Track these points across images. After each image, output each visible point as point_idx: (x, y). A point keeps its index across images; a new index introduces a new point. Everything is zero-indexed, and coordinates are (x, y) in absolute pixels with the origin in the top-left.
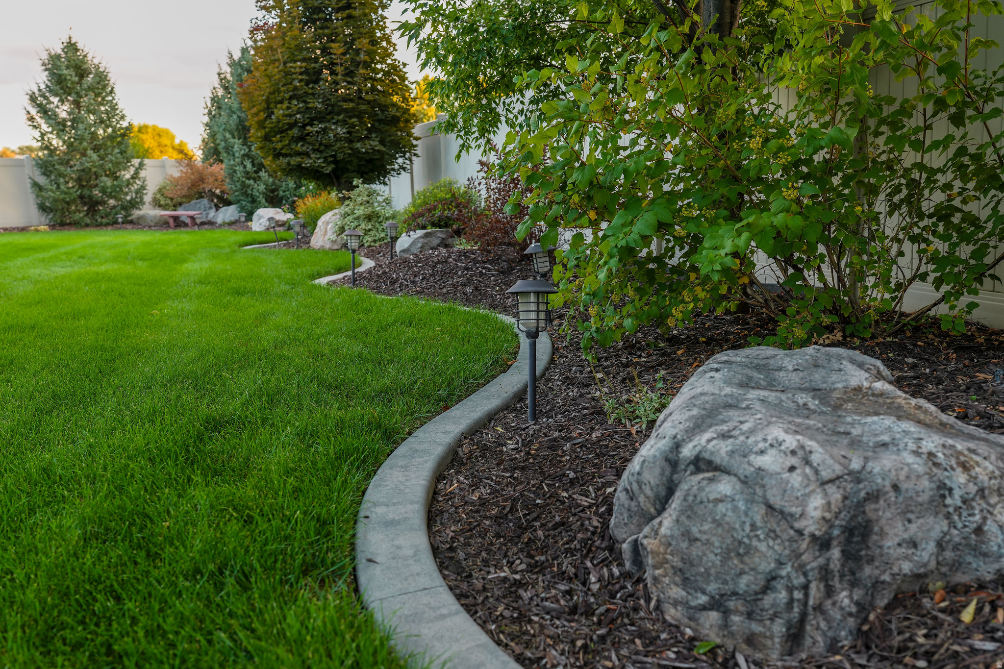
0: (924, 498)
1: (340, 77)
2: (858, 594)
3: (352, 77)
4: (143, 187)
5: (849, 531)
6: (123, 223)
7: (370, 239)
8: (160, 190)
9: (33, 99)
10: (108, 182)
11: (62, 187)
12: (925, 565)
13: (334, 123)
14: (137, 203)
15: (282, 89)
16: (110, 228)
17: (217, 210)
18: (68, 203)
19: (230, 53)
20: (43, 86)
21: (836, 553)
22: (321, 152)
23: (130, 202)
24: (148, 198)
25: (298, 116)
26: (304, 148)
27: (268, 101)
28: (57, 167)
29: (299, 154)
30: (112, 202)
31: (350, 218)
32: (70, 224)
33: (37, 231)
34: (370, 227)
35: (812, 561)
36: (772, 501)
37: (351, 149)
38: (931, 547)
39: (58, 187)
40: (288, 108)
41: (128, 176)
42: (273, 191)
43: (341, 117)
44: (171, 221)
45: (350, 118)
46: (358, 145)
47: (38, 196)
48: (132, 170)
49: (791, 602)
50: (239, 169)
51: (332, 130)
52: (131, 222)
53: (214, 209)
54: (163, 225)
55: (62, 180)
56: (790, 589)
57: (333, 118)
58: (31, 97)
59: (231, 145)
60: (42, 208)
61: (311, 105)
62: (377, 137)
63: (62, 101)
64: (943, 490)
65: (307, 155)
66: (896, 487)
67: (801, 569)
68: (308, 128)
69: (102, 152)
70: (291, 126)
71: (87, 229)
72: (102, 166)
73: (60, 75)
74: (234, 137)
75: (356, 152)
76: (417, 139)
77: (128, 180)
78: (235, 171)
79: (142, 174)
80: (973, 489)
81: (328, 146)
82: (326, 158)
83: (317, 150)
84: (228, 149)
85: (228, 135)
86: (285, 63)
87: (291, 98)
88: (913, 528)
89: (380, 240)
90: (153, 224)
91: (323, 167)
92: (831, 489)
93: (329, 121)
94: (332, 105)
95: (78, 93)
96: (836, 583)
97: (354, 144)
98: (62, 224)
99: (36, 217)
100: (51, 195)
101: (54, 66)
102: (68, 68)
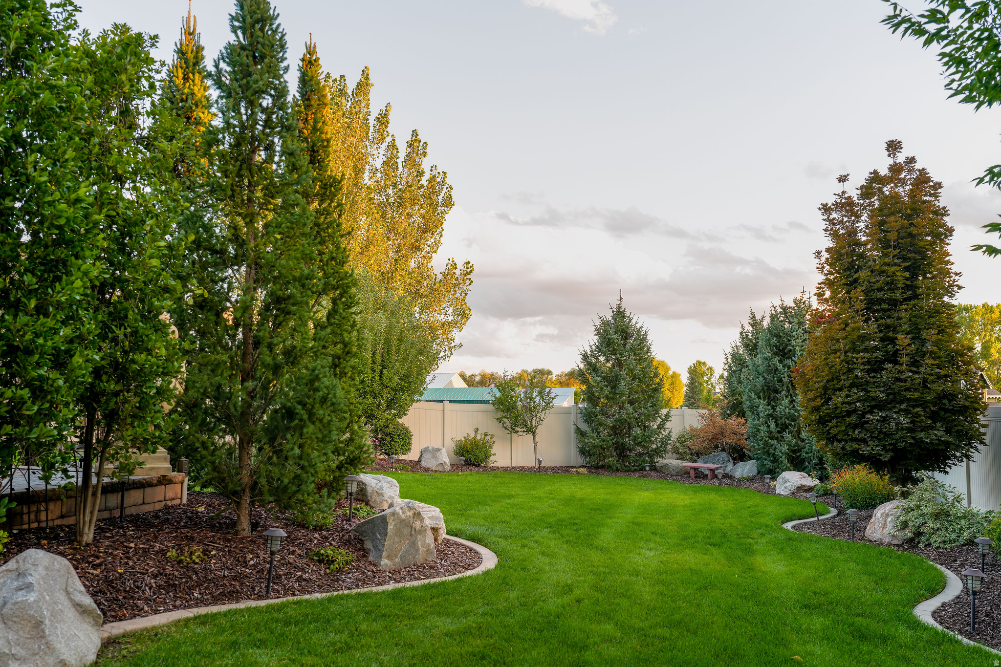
1: (904, 367)
3: (918, 367)
4: (667, 437)
6: (649, 470)
7: (939, 540)
8: (680, 439)
9: (584, 358)
10: (640, 432)
11: (601, 435)
13: (895, 412)
14: (662, 452)
15: (842, 378)
16: (637, 474)
17: (735, 464)
18: (604, 449)
19: (752, 313)
20: (594, 348)
22: (879, 440)
23: (655, 450)
25: (858, 404)
26: (862, 435)
27: (825, 388)
28: (599, 417)
29: (854, 440)
30: (640, 449)
31: (915, 513)
32: (603, 467)
33: (577, 472)
34: (938, 526)
37: (913, 438)
39: (599, 436)
40: (847, 396)
41: (655, 426)
42: (794, 452)
43: (903, 406)
44: (692, 472)
45: (914, 407)
46: (922, 435)
47: (580, 441)
48: (659, 420)
50: (763, 428)
51: (894, 419)
52: (657, 469)
53: (732, 463)
54: (684, 475)
55: (601, 429)
57: (894, 407)
58: (584, 356)
59: (756, 404)
60: (583, 452)
61: (872, 394)
62: (942, 426)
63: (607, 359)
65: (864, 441)
68: (868, 416)
69: (636, 405)
70: (849, 413)
71: (618, 474)
72: (635, 417)
73: (609, 339)
74: (759, 398)
75: (919, 442)
76: (984, 426)
77: (655, 430)
78: (758, 430)
79: (668, 425)
81: (887, 435)
82: (884, 446)
83: (876, 438)
84: (753, 408)
85: (753, 396)
86: (846, 353)
87: (852, 386)
89: (950, 542)
90: (674, 473)
91: (881, 455)
93: (890, 409)
94: (894, 394)
95: (621, 354)
97: (917, 433)
98: (597, 467)
99: (575, 459)
100: (592, 440)
101: (605, 331)
102: (616, 333)
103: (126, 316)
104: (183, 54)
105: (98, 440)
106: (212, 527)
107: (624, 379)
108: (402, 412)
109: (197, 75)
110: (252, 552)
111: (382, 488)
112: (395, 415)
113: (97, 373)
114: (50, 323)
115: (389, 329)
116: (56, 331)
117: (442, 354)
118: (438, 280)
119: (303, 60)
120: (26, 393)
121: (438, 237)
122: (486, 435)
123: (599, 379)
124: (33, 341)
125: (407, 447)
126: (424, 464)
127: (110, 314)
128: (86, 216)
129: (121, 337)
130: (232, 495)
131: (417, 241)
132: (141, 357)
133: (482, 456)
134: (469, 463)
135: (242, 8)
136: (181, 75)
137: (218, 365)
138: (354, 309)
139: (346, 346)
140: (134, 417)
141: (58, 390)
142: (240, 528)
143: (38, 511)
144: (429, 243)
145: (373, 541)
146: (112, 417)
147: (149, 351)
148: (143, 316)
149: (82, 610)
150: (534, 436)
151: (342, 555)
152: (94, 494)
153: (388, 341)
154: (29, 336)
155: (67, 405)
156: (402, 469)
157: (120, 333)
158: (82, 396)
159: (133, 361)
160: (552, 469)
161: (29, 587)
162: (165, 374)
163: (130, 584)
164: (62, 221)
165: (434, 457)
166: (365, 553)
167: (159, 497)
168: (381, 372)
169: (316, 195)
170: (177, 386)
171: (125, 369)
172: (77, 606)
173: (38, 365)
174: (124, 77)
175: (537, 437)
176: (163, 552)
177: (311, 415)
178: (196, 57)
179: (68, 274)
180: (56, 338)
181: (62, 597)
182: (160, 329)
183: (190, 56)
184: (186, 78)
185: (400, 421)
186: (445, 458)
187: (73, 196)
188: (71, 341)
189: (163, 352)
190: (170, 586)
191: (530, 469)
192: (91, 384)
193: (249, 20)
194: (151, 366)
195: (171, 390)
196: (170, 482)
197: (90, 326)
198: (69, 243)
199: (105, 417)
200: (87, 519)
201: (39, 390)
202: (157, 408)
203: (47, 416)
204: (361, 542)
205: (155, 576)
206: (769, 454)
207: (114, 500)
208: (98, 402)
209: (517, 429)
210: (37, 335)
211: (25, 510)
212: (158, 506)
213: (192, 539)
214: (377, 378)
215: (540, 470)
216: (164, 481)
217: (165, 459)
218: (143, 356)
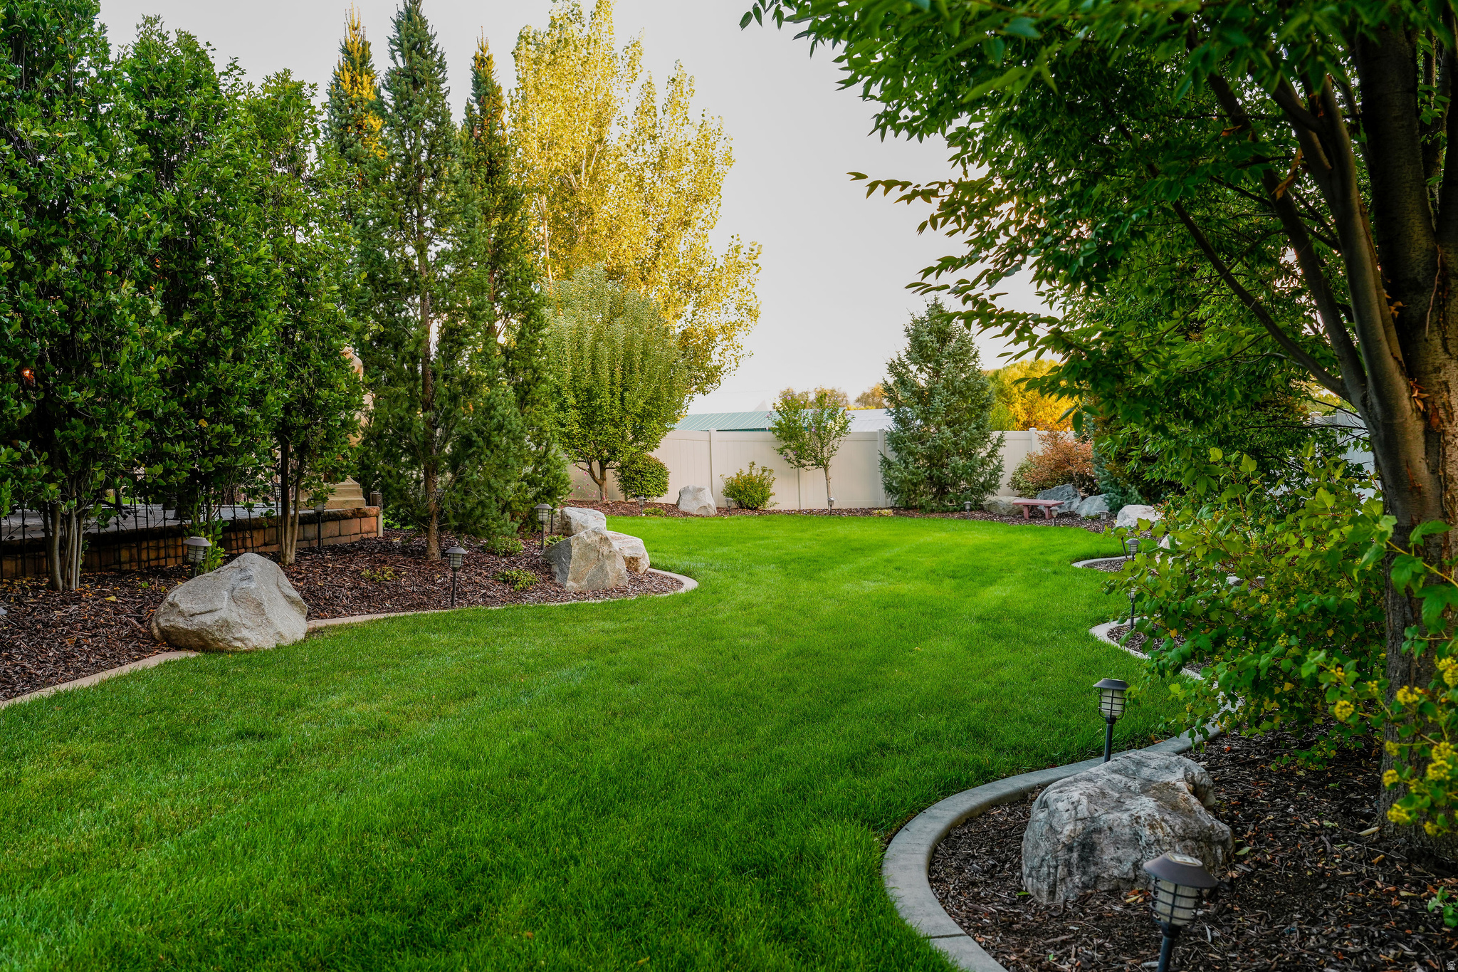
0: (1126, 837)
2: (1085, 878)
4: (999, 468)
5: (1083, 845)
6: (971, 510)
8: (1021, 470)
9: (892, 368)
10: (960, 462)
11: (911, 467)
12: (1127, 874)
14: (992, 486)
16: (956, 516)
17: (1082, 499)
18: (915, 485)
20: (903, 353)
21: (1075, 855)
23: (983, 484)
24: (1005, 480)
28: (908, 442)
30: (963, 484)
32: (915, 508)
33: (880, 515)
35: (1062, 855)
36: (1054, 824)
38: (1129, 865)
41: (984, 454)
44: (1026, 511)
47: (885, 476)
48: (989, 447)
49: (1049, 874)
52: (982, 509)
53: (1079, 498)
54: (1016, 514)
55: (911, 459)
56: (1049, 867)
58: (891, 365)
60: (889, 489)
63: (921, 370)
64: (1136, 837)
66: (1110, 829)
67: (1056, 858)
69: (957, 426)
72: (955, 444)
73: (921, 342)
77: (983, 459)
79: (1001, 452)
80: (1153, 838)
88: (1120, 852)
90: (1005, 513)
92: (1079, 823)
95: (937, 362)
96: (1075, 870)
98: (907, 508)
99: (881, 498)
100: (899, 474)
101: (916, 331)
102: (930, 333)
103: (309, 356)
104: (349, 54)
105: (292, 471)
106: (404, 553)
107: (940, 394)
108: (653, 443)
109: (365, 77)
110: (439, 573)
111: (586, 521)
112: (643, 448)
113: (287, 409)
114: (245, 367)
115: (630, 341)
116: (251, 374)
117: (726, 366)
118: (717, 267)
119: (475, 58)
120: (231, 428)
121: (714, 207)
122: (764, 471)
123: (908, 394)
124: (232, 384)
125: (662, 488)
126: (682, 507)
127: (294, 354)
128: (268, 271)
129: (306, 376)
130: (423, 522)
131: (686, 213)
132: (325, 393)
133: (757, 497)
134: (742, 506)
135: (399, 31)
136: (348, 79)
137: (398, 396)
138: (542, 332)
139: (535, 371)
140: (323, 448)
141: (256, 425)
142: (429, 553)
143: (244, 539)
144: (703, 216)
145: (559, 565)
146: (303, 449)
147: (332, 387)
148: (323, 355)
149: (292, 602)
150: (826, 470)
151: (529, 576)
152: (292, 525)
153: (628, 356)
154: (230, 380)
155: (264, 437)
156: (655, 514)
157: (304, 371)
158: (275, 430)
159: (318, 397)
160: (849, 511)
161: (250, 578)
162: (348, 407)
163: (329, 594)
164: (249, 280)
165: (696, 499)
166: (551, 576)
167: (355, 528)
168: (622, 394)
169: (497, 210)
170: (361, 419)
171: (312, 405)
172: (287, 597)
173: (239, 405)
174: (289, 129)
175: (830, 471)
176: (357, 572)
177: (488, 442)
178: (363, 56)
179: (256, 323)
180: (252, 380)
181: (276, 590)
182: (342, 365)
183: (357, 55)
184: (354, 81)
185: (650, 453)
186: (711, 499)
187: (255, 255)
188: (263, 382)
189: (344, 387)
190: (365, 597)
191: (820, 513)
192: (283, 419)
193: (406, 44)
194: (335, 401)
195: (356, 423)
196: (365, 515)
197: (279, 369)
198: (255, 297)
199: (296, 449)
200: (289, 542)
201: (242, 425)
202: (343, 439)
203: (250, 447)
204: (549, 566)
205: (351, 589)
206: (1117, 485)
207: (311, 531)
208: (290, 435)
209: (803, 461)
210: (237, 379)
211: (233, 536)
212: (355, 539)
213: (385, 562)
214: (617, 402)
215: (832, 513)
216: (358, 514)
217: (358, 491)
218: (326, 392)
